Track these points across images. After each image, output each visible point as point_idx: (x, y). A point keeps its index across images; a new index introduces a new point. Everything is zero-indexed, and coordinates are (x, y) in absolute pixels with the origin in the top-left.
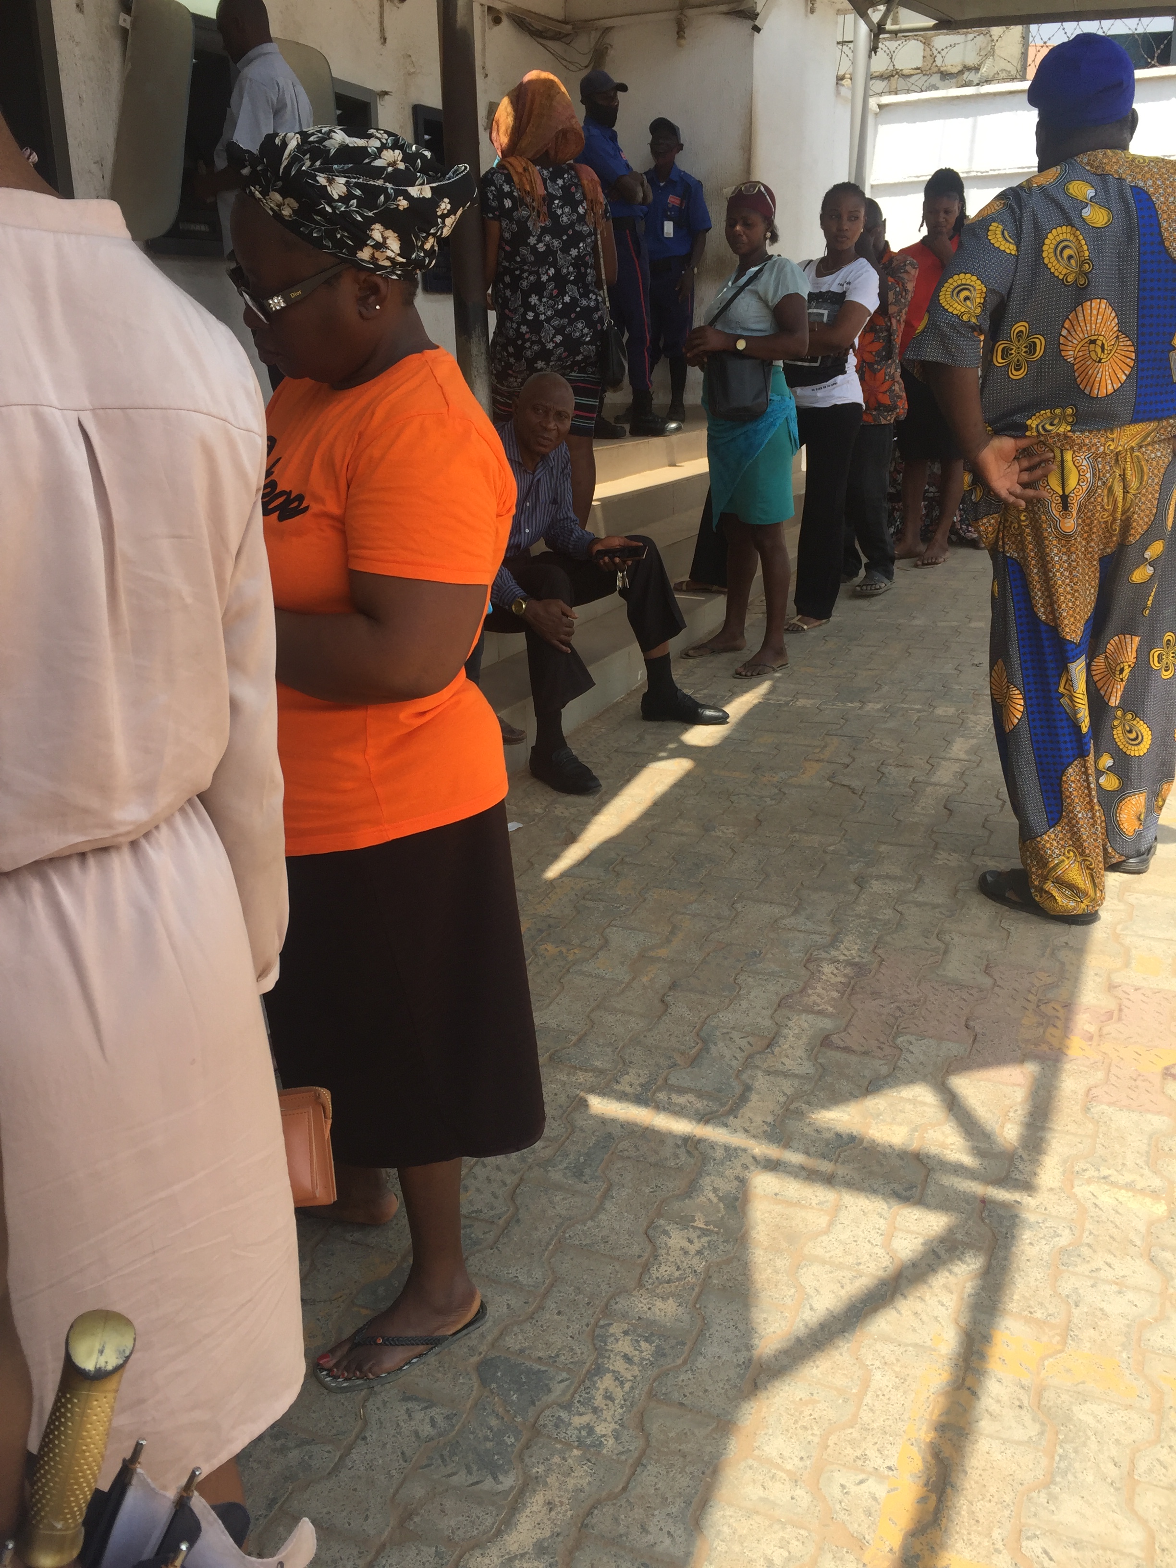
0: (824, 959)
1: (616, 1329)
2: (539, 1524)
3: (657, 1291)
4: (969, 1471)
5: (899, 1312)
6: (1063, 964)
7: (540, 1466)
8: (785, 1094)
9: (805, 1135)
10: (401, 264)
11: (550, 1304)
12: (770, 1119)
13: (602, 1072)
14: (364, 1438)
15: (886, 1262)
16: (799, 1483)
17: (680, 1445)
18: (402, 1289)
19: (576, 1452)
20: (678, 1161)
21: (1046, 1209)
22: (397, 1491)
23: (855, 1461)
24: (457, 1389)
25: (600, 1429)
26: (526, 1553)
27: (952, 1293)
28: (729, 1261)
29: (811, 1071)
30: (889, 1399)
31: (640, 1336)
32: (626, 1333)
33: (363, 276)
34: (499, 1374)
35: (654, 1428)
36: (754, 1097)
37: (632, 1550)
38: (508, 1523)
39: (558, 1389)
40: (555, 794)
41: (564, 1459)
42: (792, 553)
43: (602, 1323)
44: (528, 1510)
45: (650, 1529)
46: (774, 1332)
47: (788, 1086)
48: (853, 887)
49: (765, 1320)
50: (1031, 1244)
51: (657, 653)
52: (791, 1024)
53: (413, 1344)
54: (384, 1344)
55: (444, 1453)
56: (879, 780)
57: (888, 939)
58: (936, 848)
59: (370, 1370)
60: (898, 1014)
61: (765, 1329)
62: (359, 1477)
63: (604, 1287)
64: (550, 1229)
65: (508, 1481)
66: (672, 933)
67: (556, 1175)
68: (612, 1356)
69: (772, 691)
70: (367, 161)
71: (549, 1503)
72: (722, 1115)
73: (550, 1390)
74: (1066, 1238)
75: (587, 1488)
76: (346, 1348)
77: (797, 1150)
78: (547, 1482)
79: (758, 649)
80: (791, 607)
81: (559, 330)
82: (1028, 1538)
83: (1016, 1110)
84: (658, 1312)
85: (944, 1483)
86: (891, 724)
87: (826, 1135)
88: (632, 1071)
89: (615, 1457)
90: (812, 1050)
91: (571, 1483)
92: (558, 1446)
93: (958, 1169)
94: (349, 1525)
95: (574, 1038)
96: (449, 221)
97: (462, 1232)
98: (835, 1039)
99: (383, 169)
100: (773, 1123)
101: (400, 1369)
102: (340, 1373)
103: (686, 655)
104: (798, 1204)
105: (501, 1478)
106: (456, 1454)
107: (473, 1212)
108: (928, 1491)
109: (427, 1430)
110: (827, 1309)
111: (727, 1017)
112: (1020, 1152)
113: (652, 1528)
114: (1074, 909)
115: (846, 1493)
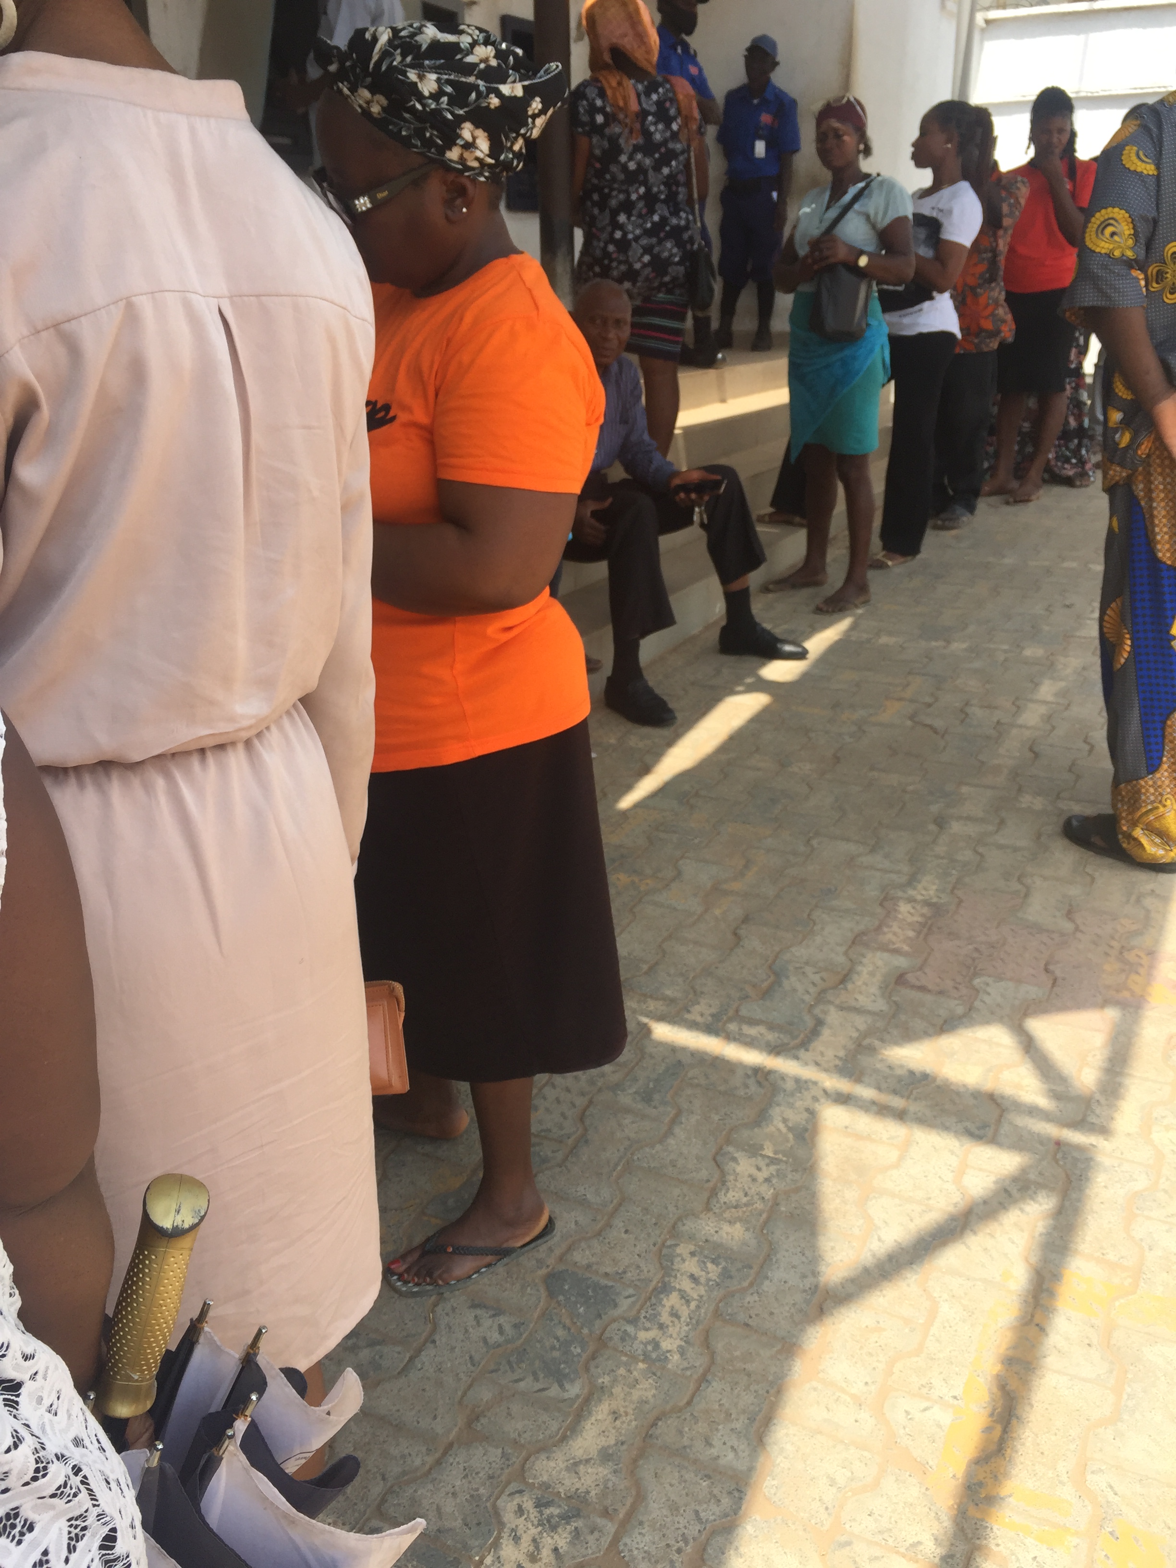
0: (901, 898)
1: (683, 1249)
2: (604, 1432)
3: (725, 1216)
4: (1035, 1405)
5: (968, 1247)
6: (1148, 911)
7: (606, 1376)
8: (858, 1030)
9: (876, 1071)
10: (490, 166)
11: (618, 1223)
12: (842, 1054)
13: (672, 1001)
14: (434, 1342)
15: (956, 1198)
16: (863, 1407)
17: (745, 1364)
18: (471, 1201)
19: (641, 1365)
20: (747, 1091)
21: (1122, 1154)
22: (465, 1394)
23: (920, 1389)
24: (524, 1299)
25: (666, 1345)
26: (591, 1459)
27: (1022, 1231)
28: (797, 1190)
29: (885, 1008)
30: (956, 1331)
31: (706, 1257)
32: (693, 1254)
33: (451, 177)
34: (566, 1287)
35: (719, 1346)
36: (826, 1032)
37: (695, 1462)
38: (573, 1429)
39: (624, 1305)
40: (630, 725)
41: (629, 1371)
42: (878, 486)
43: (669, 1243)
44: (593, 1419)
45: (713, 1443)
46: (841, 1261)
47: (861, 1022)
48: (932, 827)
49: (833, 1248)
50: (1106, 1187)
51: (736, 586)
52: (865, 961)
53: (482, 1255)
54: (454, 1252)
55: (511, 1359)
56: (962, 721)
57: (967, 880)
58: (1020, 790)
59: (440, 1277)
60: (976, 955)
61: (833, 1257)
62: (428, 1379)
63: (671, 1208)
64: (618, 1150)
65: (574, 1389)
66: (746, 866)
67: (625, 1099)
68: (678, 1275)
69: (853, 627)
70: (459, 57)
71: (614, 1413)
72: (793, 1048)
73: (616, 1305)
74: (1141, 1183)
75: (652, 1400)
76: (416, 1255)
77: (869, 1085)
78: (612, 1393)
79: (839, 584)
80: (876, 543)
81: (647, 250)
82: (1093, 1472)
83: (1095, 1055)
84: (725, 1235)
85: (1010, 1415)
86: (977, 664)
87: (899, 1072)
88: (703, 1001)
89: (679, 1372)
90: (887, 987)
91: (636, 1394)
92: (624, 1359)
93: (1033, 1111)
94: (418, 1422)
95: (645, 967)
96: (540, 122)
97: (532, 1149)
98: (910, 977)
99: (475, 65)
100: (844, 1058)
101: (470, 1277)
102: (410, 1278)
103: (766, 589)
104: (868, 1138)
105: (567, 1386)
106: (523, 1362)
107: (542, 1131)
108: (994, 1421)
109: (494, 1337)
110: (895, 1241)
111: (800, 952)
112: (1098, 1096)
113: (715, 1442)
114: (1163, 857)
115: (910, 1419)
